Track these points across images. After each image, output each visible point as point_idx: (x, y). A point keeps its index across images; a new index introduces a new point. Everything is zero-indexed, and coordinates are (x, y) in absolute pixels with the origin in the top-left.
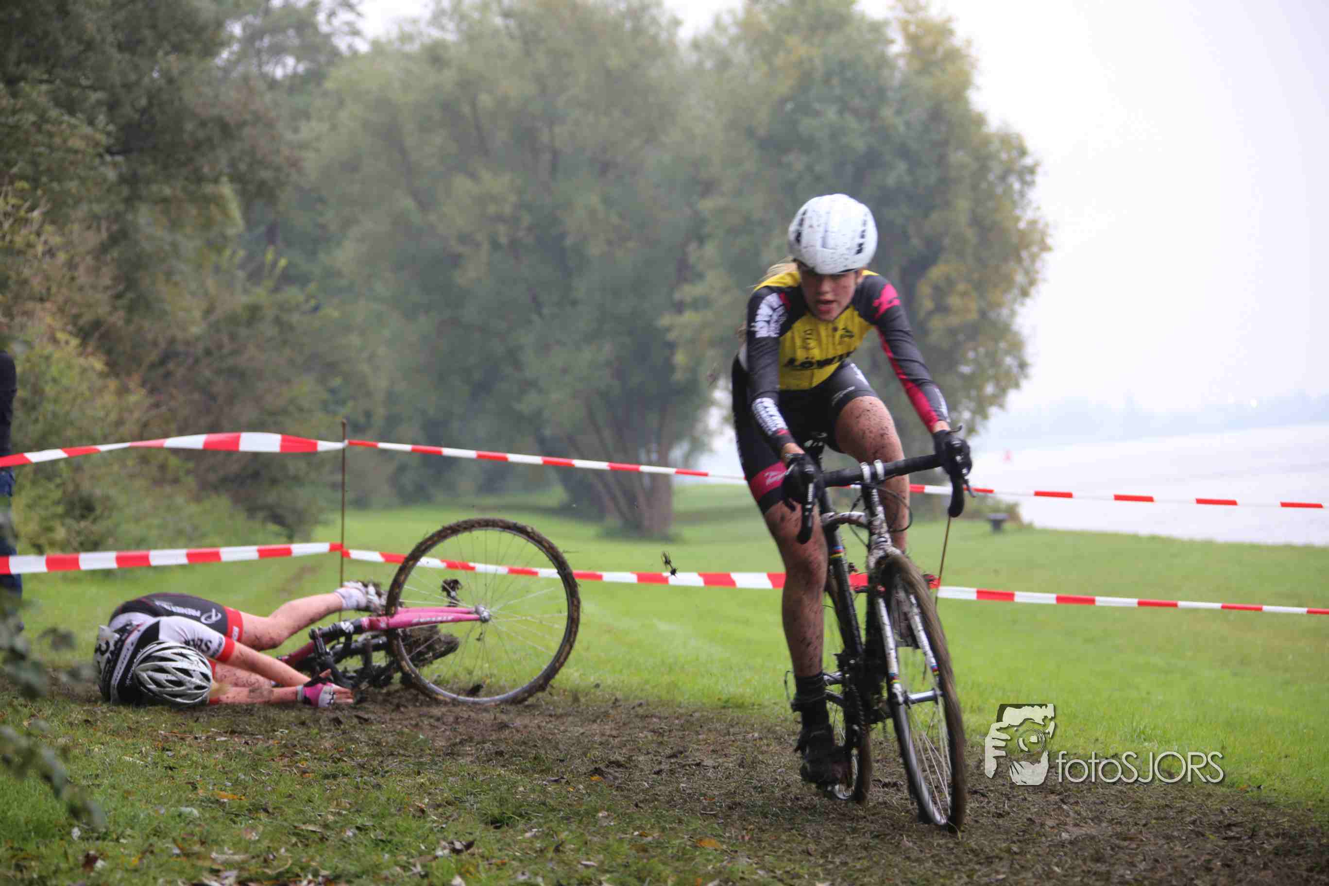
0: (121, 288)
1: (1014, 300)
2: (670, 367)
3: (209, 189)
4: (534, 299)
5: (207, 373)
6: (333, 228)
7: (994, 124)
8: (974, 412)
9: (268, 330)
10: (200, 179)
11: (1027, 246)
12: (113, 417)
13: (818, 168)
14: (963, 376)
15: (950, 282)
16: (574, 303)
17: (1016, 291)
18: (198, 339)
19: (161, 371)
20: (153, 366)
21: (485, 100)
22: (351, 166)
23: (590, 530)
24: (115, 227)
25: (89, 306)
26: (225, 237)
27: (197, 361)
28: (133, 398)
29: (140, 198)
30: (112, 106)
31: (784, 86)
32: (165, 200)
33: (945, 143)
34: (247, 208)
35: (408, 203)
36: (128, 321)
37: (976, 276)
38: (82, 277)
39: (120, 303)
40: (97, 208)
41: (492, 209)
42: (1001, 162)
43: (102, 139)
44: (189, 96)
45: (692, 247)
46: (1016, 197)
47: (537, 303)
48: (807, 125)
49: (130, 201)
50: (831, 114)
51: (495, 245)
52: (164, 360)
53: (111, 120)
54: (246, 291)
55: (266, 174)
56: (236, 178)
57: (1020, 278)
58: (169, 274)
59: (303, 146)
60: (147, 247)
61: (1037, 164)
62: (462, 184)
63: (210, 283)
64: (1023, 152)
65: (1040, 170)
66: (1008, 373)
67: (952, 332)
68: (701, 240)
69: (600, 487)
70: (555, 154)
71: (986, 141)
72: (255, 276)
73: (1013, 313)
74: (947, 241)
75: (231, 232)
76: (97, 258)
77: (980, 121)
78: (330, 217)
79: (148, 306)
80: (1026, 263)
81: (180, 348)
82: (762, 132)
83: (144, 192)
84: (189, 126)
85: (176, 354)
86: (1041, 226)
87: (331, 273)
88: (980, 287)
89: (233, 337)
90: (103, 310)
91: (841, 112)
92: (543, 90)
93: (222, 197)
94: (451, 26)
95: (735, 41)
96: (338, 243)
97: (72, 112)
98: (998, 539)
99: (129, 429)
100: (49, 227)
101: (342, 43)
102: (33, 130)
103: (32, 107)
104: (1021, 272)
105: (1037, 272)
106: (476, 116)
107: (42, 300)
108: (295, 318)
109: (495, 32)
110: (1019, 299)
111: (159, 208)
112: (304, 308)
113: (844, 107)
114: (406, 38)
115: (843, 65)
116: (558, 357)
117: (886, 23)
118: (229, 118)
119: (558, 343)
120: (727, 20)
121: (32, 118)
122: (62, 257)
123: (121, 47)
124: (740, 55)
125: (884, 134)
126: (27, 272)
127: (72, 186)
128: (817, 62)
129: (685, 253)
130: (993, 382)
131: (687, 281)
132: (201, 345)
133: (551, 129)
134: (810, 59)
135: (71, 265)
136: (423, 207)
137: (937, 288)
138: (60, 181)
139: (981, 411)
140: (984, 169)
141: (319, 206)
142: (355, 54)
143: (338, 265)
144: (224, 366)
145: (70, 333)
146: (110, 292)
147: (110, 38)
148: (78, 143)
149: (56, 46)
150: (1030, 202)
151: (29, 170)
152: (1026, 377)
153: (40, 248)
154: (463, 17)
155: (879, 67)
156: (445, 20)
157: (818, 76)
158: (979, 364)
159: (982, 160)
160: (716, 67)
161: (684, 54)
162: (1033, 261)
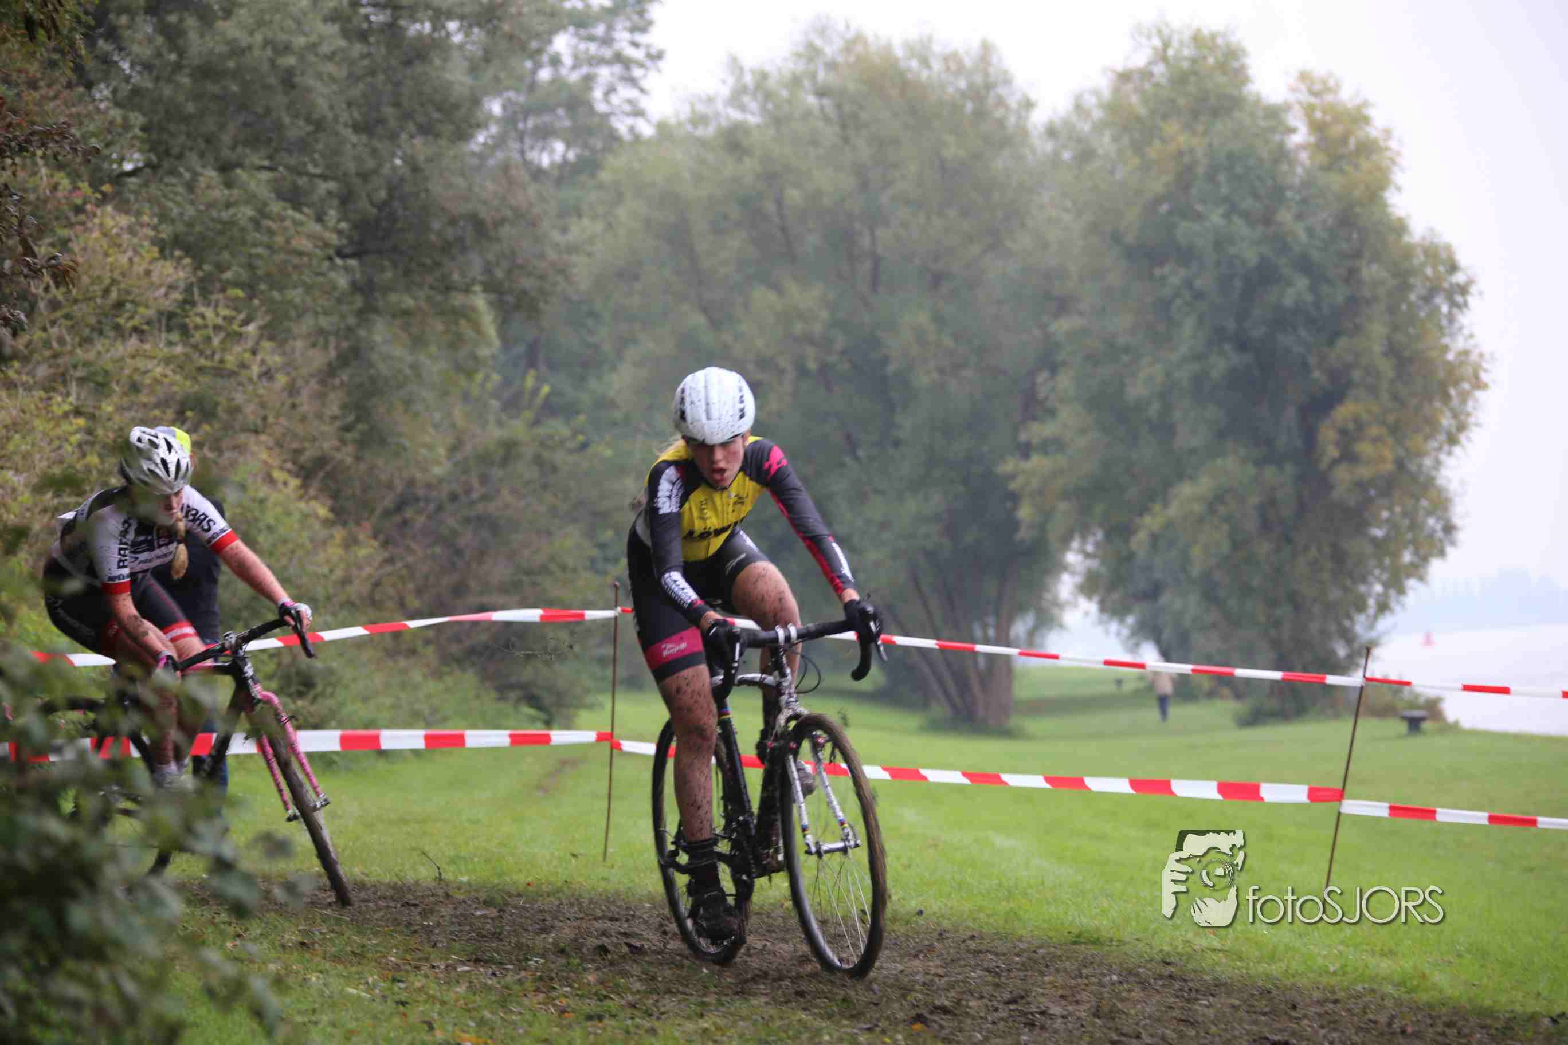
0: (351, 418)
1: (1440, 449)
2: (1011, 522)
4: (848, 437)
5: (451, 522)
6: (607, 347)
7: (1418, 231)
8: (1386, 585)
9: (525, 470)
10: (448, 288)
11: (1456, 383)
12: (339, 573)
13: (1198, 283)
14: (1374, 540)
15: (1360, 425)
16: (897, 443)
17: (1442, 437)
18: (441, 480)
19: (397, 519)
20: (387, 513)
21: (793, 195)
22: (629, 274)
23: (912, 721)
24: (345, 345)
25: (314, 439)
26: (475, 358)
27: (440, 508)
28: (362, 552)
29: (376, 311)
30: (345, 199)
31: (1158, 184)
32: (406, 313)
33: (1357, 254)
34: (504, 323)
35: (699, 319)
36: (358, 459)
37: (1391, 418)
38: (305, 403)
39: (349, 436)
40: (324, 322)
41: (799, 328)
42: (1427, 278)
43: (333, 239)
44: (436, 188)
46: (1444, 322)
47: (851, 444)
48: (1185, 230)
49: (364, 314)
50: (1216, 218)
51: (802, 372)
52: (400, 507)
53: (344, 216)
54: (500, 424)
55: (527, 283)
56: (491, 287)
57: (1446, 421)
58: (408, 402)
59: (574, 249)
60: (383, 369)
61: (1470, 282)
62: (762, 297)
63: (458, 413)
64: (1453, 268)
65: (1473, 289)
66: (1431, 536)
67: (1361, 486)
68: (1054, 369)
69: (926, 670)
70: (877, 261)
71: (1408, 252)
72: (512, 405)
73: (1438, 464)
74: (1356, 375)
75: (484, 352)
76: (322, 382)
77: (1400, 228)
78: (604, 336)
79: (383, 442)
80: (1455, 402)
81: (421, 492)
82: (1130, 239)
83: (380, 304)
84: (436, 225)
85: (417, 500)
86: (1474, 357)
87: (604, 404)
88: (1395, 430)
89: (484, 479)
90: (327, 445)
91: (1227, 216)
92: (864, 185)
93: (474, 309)
94: (754, 106)
95: (1099, 127)
96: (613, 368)
97: (297, 206)
98: (1418, 741)
99: (357, 588)
100: (267, 345)
101: (622, 126)
102: (250, 226)
103: (250, 199)
104: (1448, 414)
105: (1468, 414)
106: (782, 216)
107: (256, 432)
108: (559, 457)
109: (807, 114)
110: (1446, 447)
111: (398, 322)
112: (570, 445)
113: (1232, 210)
114: (699, 120)
115: (1230, 156)
116: (876, 509)
117: (1287, 107)
118: (484, 214)
119: (876, 491)
120: (1091, 101)
121: (249, 212)
122: (282, 380)
123: (357, 128)
124: (1105, 144)
125: (1281, 243)
126: (239, 398)
127: (296, 295)
128: (1200, 152)
129: (1034, 384)
130: (1411, 548)
131: (1034, 418)
132: (446, 489)
133: (872, 234)
134: (1191, 151)
135: (292, 390)
136: (715, 324)
137: (1343, 432)
138: (281, 289)
139: (1396, 584)
140: (1405, 287)
141: (590, 322)
142: (637, 138)
143: (611, 394)
144: (473, 513)
145: (289, 471)
146: (338, 423)
147: (345, 117)
148: (303, 244)
149: (279, 126)
150: (1461, 329)
151: (244, 275)
152: (1453, 543)
153: (256, 370)
154: (768, 96)
155: (1276, 161)
156: (746, 99)
157: (1200, 170)
158: (1394, 526)
159: (1403, 276)
160: (1074, 158)
161: (1036, 142)
162: (1464, 401)
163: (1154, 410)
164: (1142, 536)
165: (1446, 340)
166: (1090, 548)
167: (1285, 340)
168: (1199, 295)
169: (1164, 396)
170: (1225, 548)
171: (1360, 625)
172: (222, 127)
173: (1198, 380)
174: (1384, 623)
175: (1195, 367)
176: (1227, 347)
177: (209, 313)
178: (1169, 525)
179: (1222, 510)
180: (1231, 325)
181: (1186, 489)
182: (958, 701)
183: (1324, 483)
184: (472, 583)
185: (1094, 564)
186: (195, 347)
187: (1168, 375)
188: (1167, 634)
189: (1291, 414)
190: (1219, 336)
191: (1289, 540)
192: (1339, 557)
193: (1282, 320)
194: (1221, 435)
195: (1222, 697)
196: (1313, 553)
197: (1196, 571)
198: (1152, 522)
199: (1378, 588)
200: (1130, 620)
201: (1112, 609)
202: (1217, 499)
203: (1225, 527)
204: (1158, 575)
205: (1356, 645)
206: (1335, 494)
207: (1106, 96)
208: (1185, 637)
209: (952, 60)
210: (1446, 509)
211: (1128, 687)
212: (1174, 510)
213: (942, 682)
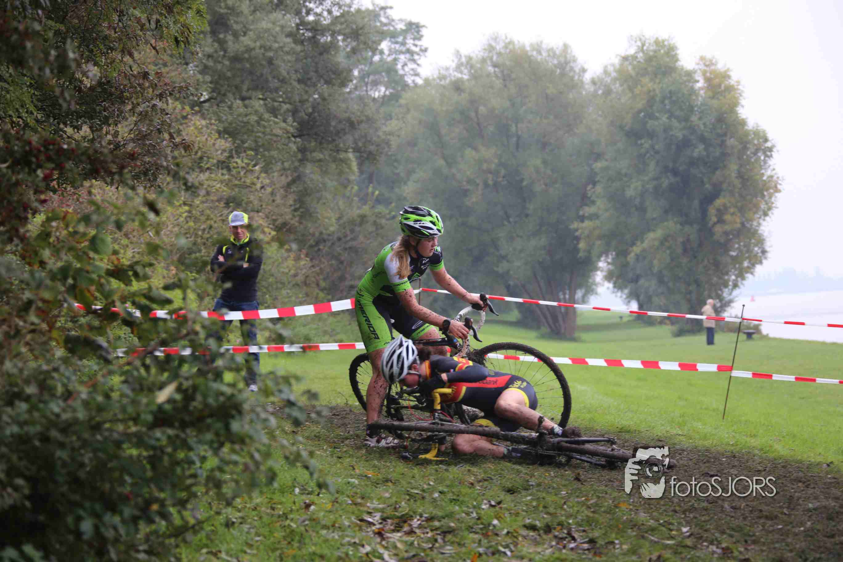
0: (298, 206)
1: (760, 218)
2: (577, 250)
3: (342, 155)
4: (506, 213)
5: (338, 249)
6: (402, 175)
7: (751, 124)
8: (737, 276)
9: (369, 228)
10: (338, 151)
11: (767, 190)
12: (292, 272)
13: (657, 147)
14: (732, 257)
15: (726, 208)
16: (527, 216)
17: (761, 213)
18: (333, 232)
19: (316, 249)
20: (311, 246)
21: (482, 109)
22: (412, 144)
23: (533, 334)
24: (296, 174)
25: (282, 215)
26: (348, 180)
27: (333, 244)
28: (302, 263)
29: (307, 160)
30: (295, 112)
31: (640, 105)
32: (320, 160)
33: (725, 135)
34: (360, 165)
35: (441, 162)
36: (301, 223)
37: (739, 205)
38: (278, 200)
39: (296, 214)
40: (286, 165)
41: (485, 166)
42: (755, 145)
43: (291, 130)
44: (333, 107)
46: (762, 163)
47: (507, 215)
48: (651, 124)
49: (301, 161)
50: (664, 118)
51: (486, 185)
52: (317, 243)
53: (294, 120)
54: (359, 208)
55: (372, 148)
56: (357, 150)
57: (763, 206)
58: (320, 199)
59: (391, 134)
60: (310, 184)
61: (773, 146)
62: (469, 152)
63: (341, 203)
64: (766, 140)
65: (774, 150)
66: (756, 256)
67: (726, 233)
68: (594, 183)
69: (539, 312)
70: (519, 137)
71: (747, 134)
72: (364, 200)
73: (759, 224)
74: (724, 186)
75: (352, 178)
76: (286, 191)
77: (743, 123)
78: (401, 170)
79: (310, 215)
80: (767, 198)
81: (325, 237)
82: (627, 128)
83: (309, 157)
84: (333, 123)
85: (325, 241)
86: (775, 178)
88: (741, 210)
89: (352, 231)
90: (288, 217)
91: (669, 118)
92: (513, 105)
93: (349, 159)
94: (466, 71)
95: (615, 80)
96: (405, 183)
97: (276, 116)
98: (750, 343)
99: (300, 278)
100: (263, 175)
101: (409, 80)
102: (256, 124)
103: (256, 112)
104: (764, 203)
105: (773, 203)
106: (478, 119)
107: (258, 212)
108: (383, 221)
109: (489, 75)
110: (763, 217)
111: (317, 164)
112: (388, 216)
113: (671, 115)
114: (442, 77)
115: (671, 92)
116: (518, 244)
117: (695, 72)
118: (353, 118)
119: (518, 236)
120: (611, 69)
121: (256, 118)
122: (269, 190)
123: (299, 81)
124: (617, 87)
125: (692, 129)
126: (252, 198)
127: (274, 153)
128: (657, 92)
129: (586, 190)
130: (747, 261)
131: (586, 205)
132: (336, 236)
133: (516, 126)
134: (654, 90)
135: (272, 194)
136: (449, 165)
137: (718, 210)
138: (269, 151)
139: (741, 275)
140: (745, 148)
141: (395, 164)
142: (416, 85)
143: (405, 195)
144: (347, 246)
145: (271, 228)
146: (293, 208)
147: (294, 76)
148: (279, 132)
149: (267, 81)
150: (769, 166)
151: (253, 145)
152: (766, 258)
153: (259, 186)
154: (472, 67)
155: (690, 95)
156: (463, 68)
157: (658, 99)
158: (740, 251)
159: (744, 144)
160: (603, 93)
161: (587, 86)
162: (770, 197)
163: (637, 201)
164: (632, 255)
165: (763, 171)
166: (609, 260)
167: (694, 171)
168: (657, 152)
169: (642, 195)
170: (668, 260)
171: (725, 293)
172: (242, 82)
173: (656, 188)
174: (736, 292)
175: (655, 183)
176: (669, 174)
177: (239, 161)
178: (644, 250)
179: (667, 244)
180: (671, 165)
181: (651, 235)
182: (553, 326)
183: (711, 232)
184: (347, 276)
185: (611, 267)
186: (232, 176)
187: (643, 186)
188: (642, 298)
189: (696, 203)
190: (666, 169)
191: (695, 257)
192: (717, 264)
193: (693, 163)
194: (666, 212)
195: (665, 324)
196: (706, 262)
197: (655, 270)
198: (637, 249)
199: (733, 277)
200: (626, 291)
201: (619, 287)
202: (664, 240)
203: (668, 252)
204: (638, 272)
205: (724, 302)
206: (715, 237)
207: (618, 66)
208: (649, 299)
209: (551, 51)
210: (762, 244)
211: (625, 320)
212: (645, 245)
213: (546, 318)
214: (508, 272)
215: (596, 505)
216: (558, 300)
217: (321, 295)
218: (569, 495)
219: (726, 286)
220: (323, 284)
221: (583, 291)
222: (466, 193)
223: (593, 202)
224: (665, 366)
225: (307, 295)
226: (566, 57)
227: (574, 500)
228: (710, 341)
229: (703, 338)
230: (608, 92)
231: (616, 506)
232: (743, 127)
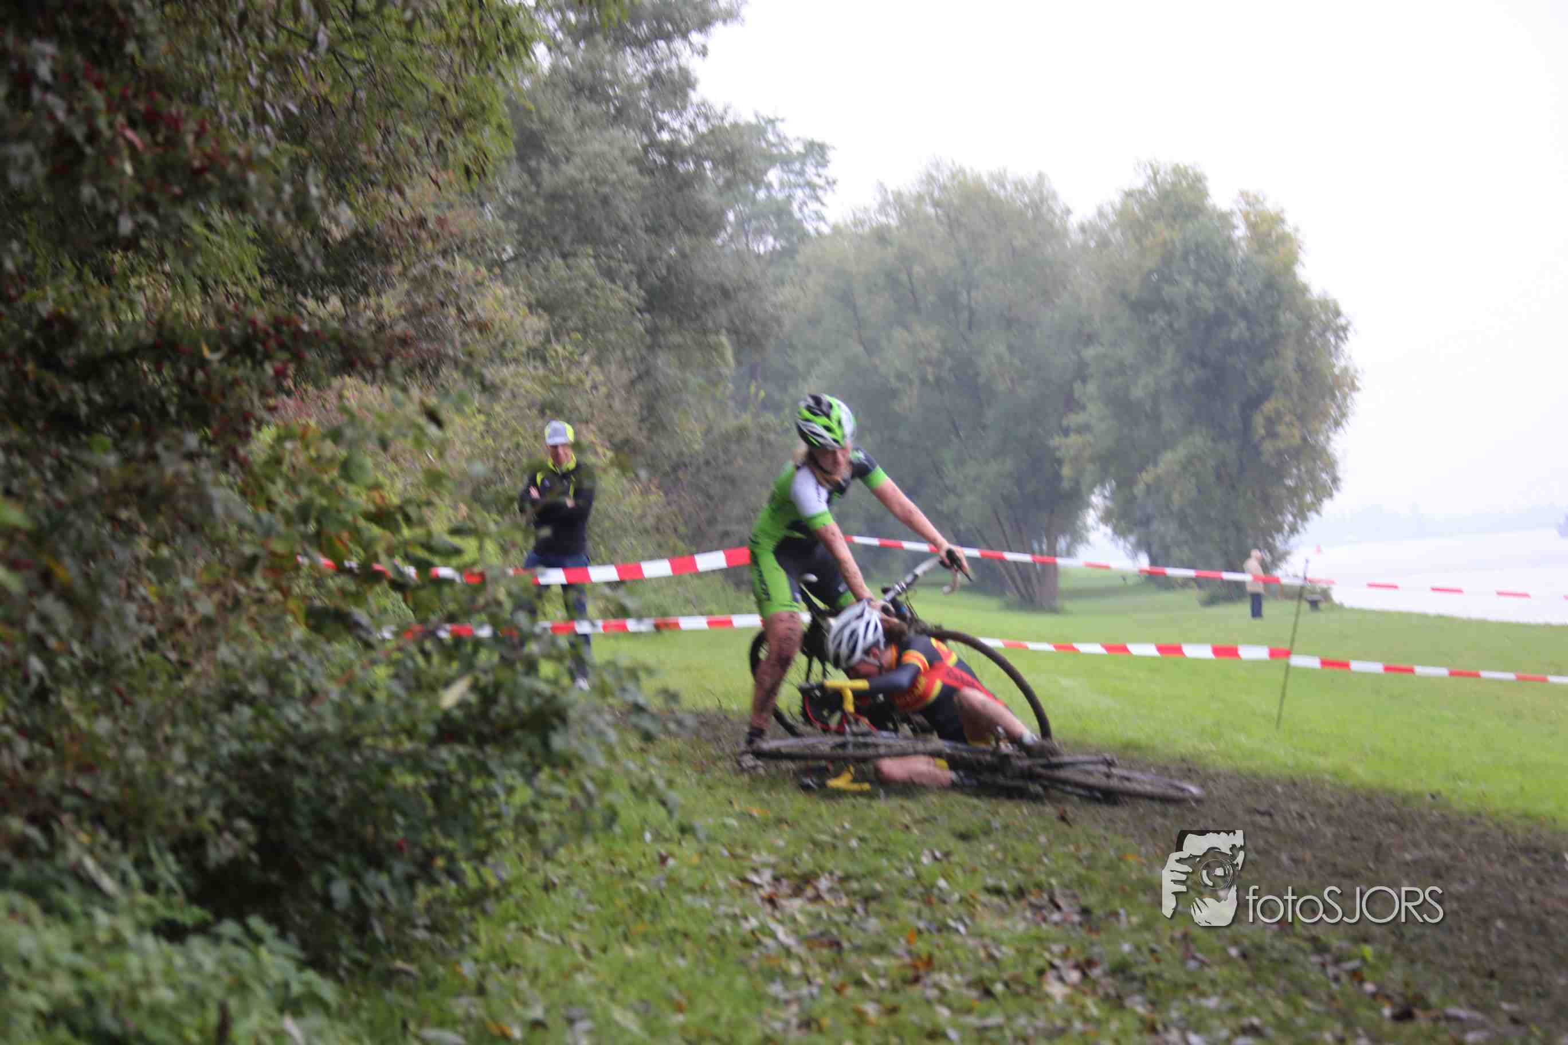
0: (645, 414)
1: (1329, 429)
2: (1058, 477)
3: (712, 338)
4: (954, 423)
5: (706, 479)
6: (801, 366)
7: (1316, 291)
8: (1294, 516)
9: (752, 445)
10: (705, 332)
11: (1340, 388)
12: (639, 511)
13: (1176, 326)
14: (1288, 489)
15: (1279, 414)
16: (984, 428)
17: (1331, 422)
18: (698, 453)
19: (673, 477)
20: (667, 474)
21: (917, 270)
22: (814, 321)
23: (994, 603)
24: (642, 368)
25: (623, 427)
26: (720, 375)
27: (698, 470)
28: (653, 498)
29: (659, 346)
30: (640, 276)
31: (1151, 262)
32: (679, 346)
33: (1278, 306)
34: (737, 353)
35: (858, 349)
36: (649, 439)
37: (1299, 411)
38: (617, 404)
39: (643, 426)
40: (629, 353)
41: (922, 354)
42: (1321, 322)
43: (635, 301)
44: (698, 268)
45: (1077, 385)
46: (1332, 349)
47: (956, 429)
48: (1168, 292)
49: (651, 348)
50: (1188, 283)
51: (924, 381)
52: (675, 468)
53: (640, 287)
54: (735, 416)
55: (754, 328)
56: (733, 331)
57: (1334, 412)
58: (679, 404)
59: (783, 306)
60: (664, 382)
61: (1349, 323)
62: (899, 334)
63: (709, 409)
64: (1338, 314)
65: (1350, 328)
66: (1323, 486)
67: (1279, 453)
68: (1084, 381)
70: (972, 313)
71: (1309, 305)
73: (1328, 439)
74: (1277, 383)
75: (726, 371)
76: (628, 392)
77: (1304, 289)
78: (798, 360)
79: (664, 428)
80: (1339, 400)
81: (687, 460)
82: (1133, 298)
83: (662, 340)
84: (698, 291)
85: (685, 465)
86: (1352, 371)
88: (1302, 418)
89: (726, 451)
90: (631, 431)
91: (1195, 283)
92: (964, 263)
93: (722, 345)
94: (893, 213)
95: (1113, 227)
96: (805, 379)
97: (613, 281)
99: (650, 522)
100: (596, 368)
101: (810, 227)
102: (583, 293)
103: (585, 276)
104: (1335, 407)
105: (1348, 407)
106: (911, 283)
107: (587, 423)
108: (772, 437)
109: (928, 218)
110: (1333, 429)
111: (673, 352)
113: (1198, 278)
114: (858, 223)
115: (1198, 246)
116: (971, 469)
117: (1232, 213)
118: (728, 285)
119: (971, 458)
120: (1108, 210)
121: (583, 284)
122: (603, 390)
123: (648, 230)
124: (1116, 237)
125: (1230, 300)
126: (578, 402)
127: (612, 336)
128: (1178, 244)
129: (1072, 389)
130: (1311, 493)
131: (1071, 410)
132: (702, 458)
133: (969, 293)
134: (1173, 242)
135: (609, 396)
136: (869, 351)
137: (1269, 419)
138: (602, 332)
139: (1302, 515)
140: (1307, 326)
141: (790, 351)
142: (819, 235)
144: (719, 473)
145: (607, 448)
146: (638, 417)
147: (640, 222)
148: (616, 304)
149: (600, 229)
150: (1343, 353)
151: (580, 324)
152: (1338, 489)
153: (588, 384)
154: (902, 206)
155: (1226, 248)
156: (888, 209)
157: (1178, 254)
158: (1299, 477)
159: (1306, 320)
160: (1098, 246)
161: (1073, 236)
162: (1345, 398)
163: (1148, 405)
164: (1141, 485)
165: (1334, 361)
166: (1107, 494)
167: (1231, 360)
168: (1177, 333)
169: (1154, 397)
170: (1194, 493)
171: (1279, 542)
172: (564, 231)
173: (1177, 389)
174: (1294, 540)
175: (1175, 378)
176: (1195, 367)
177: (559, 349)
178: (1158, 478)
179: (1192, 469)
180: (1197, 351)
181: (1168, 456)
182: (1023, 591)
183: (1257, 452)
184: (720, 518)
185: (1109, 503)
186: (551, 370)
187: (1157, 383)
188: (1155, 549)
189: (1235, 408)
190: (1190, 357)
191: (1234, 488)
192: (1265, 499)
193: (1230, 348)
194: (1191, 421)
195: (1190, 587)
196: (1249, 496)
197: (1175, 508)
198: (1147, 477)
199: (1290, 518)
200: (1132, 539)
201: (1120, 532)
202: (1187, 464)
203: (1194, 480)
204: (1150, 511)
205: (1276, 555)
206: (1265, 458)
207: (1118, 206)
208: (1166, 549)
209: (1020, 186)
210: (1333, 468)
211: (1130, 582)
212: (1161, 469)
213: (1012, 578)
214: (956, 512)
215: (1091, 857)
216: (1032, 552)
217: (681, 545)
218: (1051, 844)
219: (1279, 529)
220: (682, 529)
221: (1068, 538)
222: (894, 394)
223: (1083, 408)
224: (1191, 651)
225: (660, 546)
226: (1041, 192)
227: (1058, 849)
228: (1257, 612)
229: (1245, 608)
230: (1104, 243)
231: (1121, 859)
232: (1304, 295)
